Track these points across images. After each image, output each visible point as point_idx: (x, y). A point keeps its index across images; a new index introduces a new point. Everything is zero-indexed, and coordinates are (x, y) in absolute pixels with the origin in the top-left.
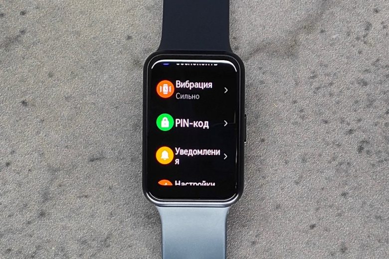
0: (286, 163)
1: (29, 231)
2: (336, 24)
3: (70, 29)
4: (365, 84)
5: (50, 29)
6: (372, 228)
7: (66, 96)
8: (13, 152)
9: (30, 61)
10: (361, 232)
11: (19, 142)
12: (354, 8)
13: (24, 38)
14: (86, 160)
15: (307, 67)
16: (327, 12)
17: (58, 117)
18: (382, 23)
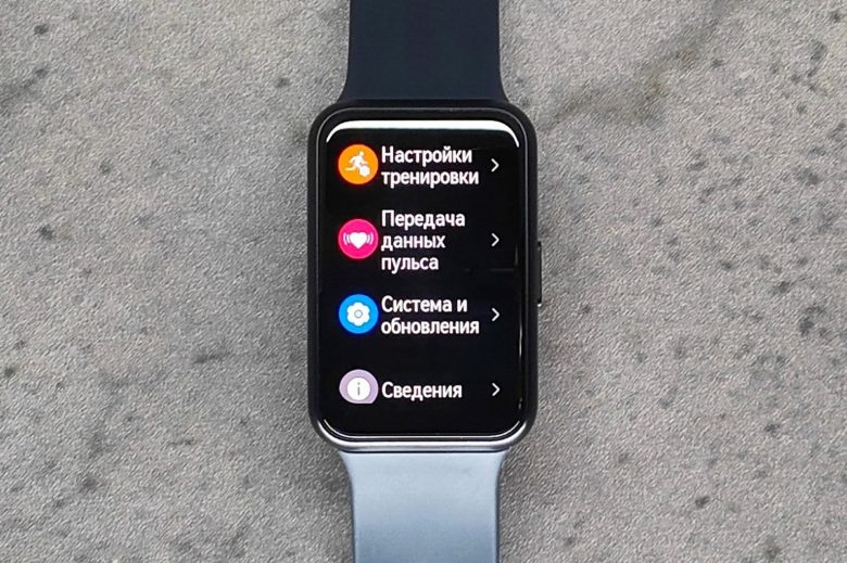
0: (641, 358)
1: (60, 524)
2: (746, 46)
3: (149, 65)
4: (814, 180)
5: (102, 66)
6: (836, 503)
7: (142, 215)
8: (21, 344)
9: (57, 138)
10: (810, 512)
11: (34, 320)
12: (786, 11)
13: (45, 86)
14: (188, 360)
15: (684, 144)
16: (727, 20)
17: (124, 263)
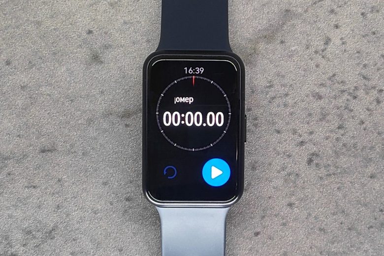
2: (296, 36)
3: (32, 19)
4: (320, 98)
5: (11, 17)
6: (315, 240)
7: (22, 85)
10: (303, 242)
12: (315, 22)
14: (37, 151)
15: (265, 76)
16: (289, 23)
17: (13, 105)
18: (342, 39)
